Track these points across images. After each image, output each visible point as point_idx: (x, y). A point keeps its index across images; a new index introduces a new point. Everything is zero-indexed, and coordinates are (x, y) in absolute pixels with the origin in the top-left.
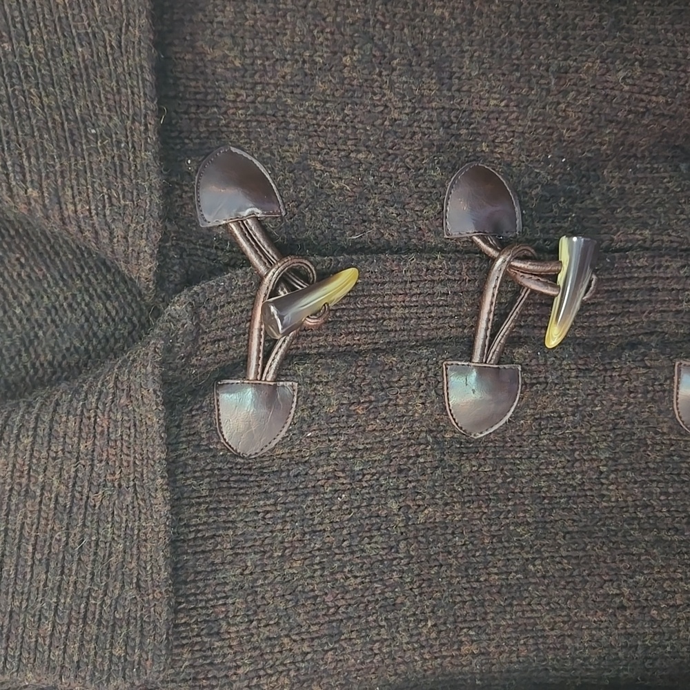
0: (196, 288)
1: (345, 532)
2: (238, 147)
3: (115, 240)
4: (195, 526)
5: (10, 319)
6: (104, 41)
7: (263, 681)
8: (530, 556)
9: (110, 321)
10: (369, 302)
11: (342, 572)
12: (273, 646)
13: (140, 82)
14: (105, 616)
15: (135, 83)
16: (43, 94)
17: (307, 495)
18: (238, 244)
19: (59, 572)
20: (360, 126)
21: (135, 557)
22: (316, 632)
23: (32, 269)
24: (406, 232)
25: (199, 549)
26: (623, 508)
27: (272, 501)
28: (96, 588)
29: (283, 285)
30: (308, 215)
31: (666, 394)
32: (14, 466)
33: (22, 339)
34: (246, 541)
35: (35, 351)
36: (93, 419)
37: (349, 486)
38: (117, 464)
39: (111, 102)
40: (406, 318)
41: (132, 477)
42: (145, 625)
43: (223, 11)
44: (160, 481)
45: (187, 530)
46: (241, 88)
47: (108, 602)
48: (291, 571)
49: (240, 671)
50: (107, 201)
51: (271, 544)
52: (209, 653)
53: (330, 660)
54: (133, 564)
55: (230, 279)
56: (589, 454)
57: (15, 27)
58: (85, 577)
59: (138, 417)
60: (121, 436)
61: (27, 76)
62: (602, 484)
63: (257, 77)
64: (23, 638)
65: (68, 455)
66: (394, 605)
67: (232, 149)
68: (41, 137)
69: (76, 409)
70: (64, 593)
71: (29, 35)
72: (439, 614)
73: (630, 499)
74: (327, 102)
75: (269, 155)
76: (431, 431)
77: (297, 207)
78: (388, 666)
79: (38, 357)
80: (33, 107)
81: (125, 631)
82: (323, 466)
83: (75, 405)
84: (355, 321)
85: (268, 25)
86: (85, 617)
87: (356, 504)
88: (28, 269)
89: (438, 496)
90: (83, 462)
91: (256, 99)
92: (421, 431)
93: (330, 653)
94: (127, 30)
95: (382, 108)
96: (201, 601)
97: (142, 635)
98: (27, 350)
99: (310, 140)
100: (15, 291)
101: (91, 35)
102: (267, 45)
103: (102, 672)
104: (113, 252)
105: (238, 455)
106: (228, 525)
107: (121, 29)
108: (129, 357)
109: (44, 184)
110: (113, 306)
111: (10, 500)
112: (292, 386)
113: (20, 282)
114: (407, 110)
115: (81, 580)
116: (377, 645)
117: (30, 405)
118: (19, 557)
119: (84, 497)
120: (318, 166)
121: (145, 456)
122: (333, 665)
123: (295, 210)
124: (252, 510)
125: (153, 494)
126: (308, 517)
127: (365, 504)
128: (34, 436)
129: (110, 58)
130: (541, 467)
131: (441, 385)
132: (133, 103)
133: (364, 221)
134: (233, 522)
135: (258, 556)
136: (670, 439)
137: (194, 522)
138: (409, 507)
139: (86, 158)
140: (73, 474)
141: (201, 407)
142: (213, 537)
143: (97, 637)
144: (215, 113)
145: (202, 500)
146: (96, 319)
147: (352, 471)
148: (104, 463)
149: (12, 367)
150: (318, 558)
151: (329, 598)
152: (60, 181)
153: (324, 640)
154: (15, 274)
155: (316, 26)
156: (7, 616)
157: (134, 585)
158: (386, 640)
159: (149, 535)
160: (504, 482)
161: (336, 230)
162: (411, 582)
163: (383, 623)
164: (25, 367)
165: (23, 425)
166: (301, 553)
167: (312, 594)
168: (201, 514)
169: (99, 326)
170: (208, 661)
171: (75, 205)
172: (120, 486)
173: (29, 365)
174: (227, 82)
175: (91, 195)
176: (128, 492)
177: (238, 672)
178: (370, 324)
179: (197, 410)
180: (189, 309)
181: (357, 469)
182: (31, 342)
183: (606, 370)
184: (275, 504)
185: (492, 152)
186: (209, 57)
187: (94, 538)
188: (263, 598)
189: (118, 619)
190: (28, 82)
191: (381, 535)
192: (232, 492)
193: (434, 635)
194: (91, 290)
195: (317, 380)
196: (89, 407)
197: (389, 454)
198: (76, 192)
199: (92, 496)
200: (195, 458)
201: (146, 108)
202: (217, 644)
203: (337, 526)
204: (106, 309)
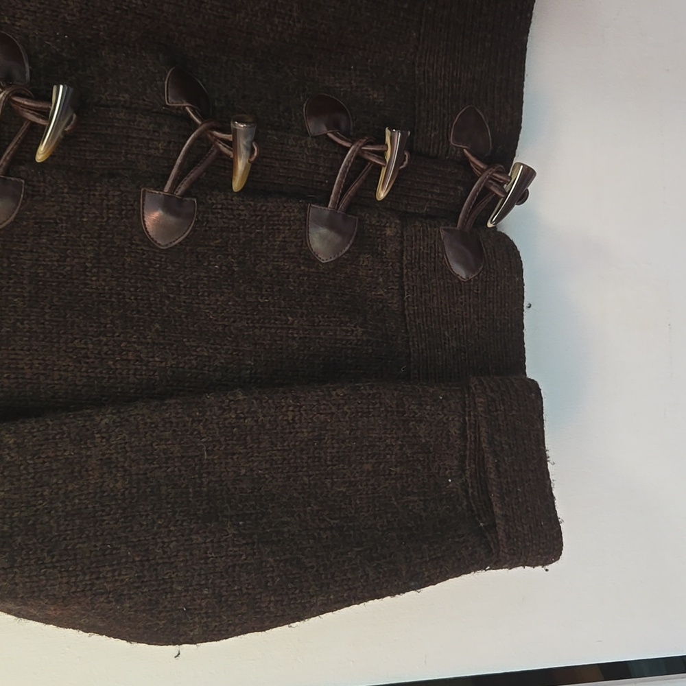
8: (20, 318)
26: (101, 294)
31: (135, 212)
56: (78, 253)
62: (87, 276)
73: (107, 288)
130: (40, 259)
136: (142, 249)
160: (8, 266)
183: (90, 190)
185: (14, 25)
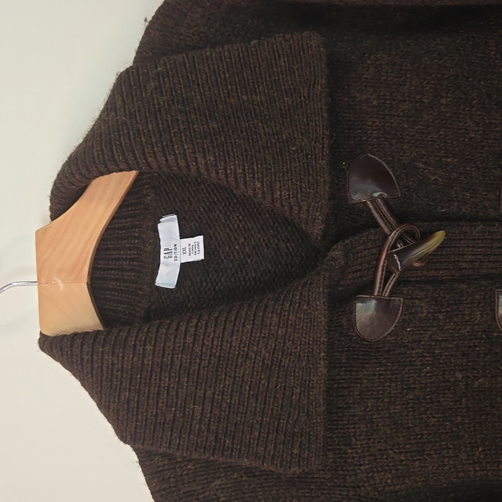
0: (347, 241)
1: (428, 389)
2: (372, 154)
3: (302, 212)
4: (337, 380)
5: (232, 252)
6: (300, 93)
7: (375, 475)
9: (289, 254)
10: (450, 251)
11: (426, 414)
12: (382, 455)
13: (320, 118)
14: (289, 430)
15: (317, 119)
16: (265, 126)
17: (406, 366)
18: (372, 214)
19: (263, 403)
20: (449, 141)
21: (306, 397)
22: (409, 448)
23: (246, 223)
24: (475, 208)
25: (340, 394)
27: (384, 368)
28: (284, 413)
29: (400, 241)
30: (415, 196)
32: (241, 341)
33: (239, 264)
34: (368, 391)
35: (246, 271)
36: (287, 317)
37: (431, 362)
38: (299, 343)
39: (303, 131)
40: (473, 262)
41: (306, 351)
42: (312, 437)
43: (367, 71)
44: (323, 354)
45: (333, 382)
46: (377, 118)
47: (291, 422)
48: (395, 411)
49: (362, 468)
50: (299, 189)
51: (383, 394)
52: (344, 455)
53: (417, 466)
54: (306, 402)
55: (367, 235)
57: (249, 86)
58: (278, 407)
59: (312, 316)
60: (303, 327)
61: (256, 115)
63: (386, 111)
64: (242, 439)
65: (271, 336)
66: (458, 436)
67: (370, 155)
68: (264, 152)
69: (277, 310)
70: (265, 415)
71: (257, 90)
72: (487, 443)
74: (429, 126)
75: (391, 158)
76: (485, 331)
77: (408, 191)
78: (452, 472)
79: (247, 274)
80: (260, 135)
81: (300, 440)
82: (416, 349)
83: (277, 308)
84: (441, 262)
85: (395, 80)
86: (277, 430)
87: (436, 373)
88: (243, 223)
89: (488, 371)
90: (279, 340)
91: (385, 124)
92: (479, 331)
93: (417, 462)
94: (314, 87)
95: (464, 131)
96: (341, 424)
97: (309, 443)
98: (241, 270)
99: (417, 150)
100: (236, 235)
101: (292, 90)
102: (394, 92)
103: (287, 462)
104: (299, 218)
105: (364, 340)
106: (357, 381)
107: (310, 86)
108: (308, 281)
109: (265, 180)
110: (291, 246)
111: (237, 360)
112: (400, 300)
113: (238, 231)
114: (480, 133)
115: (275, 408)
116: (446, 459)
117: (250, 306)
118: (241, 392)
119: (279, 361)
120: (422, 166)
121: (315, 339)
122: (419, 469)
123: (406, 193)
124: (372, 373)
125: (318, 361)
126: (406, 379)
127: (441, 373)
128: (253, 324)
129: (303, 104)
131: (493, 304)
132: (316, 131)
133: (450, 201)
134: (361, 379)
135: (374, 401)
137: (337, 377)
138: (468, 377)
139: (288, 164)
140: (273, 347)
141: (345, 310)
142: (348, 387)
143: (284, 442)
144: (359, 133)
145: (342, 365)
146: (281, 253)
147: (434, 353)
148: (291, 342)
149: (232, 280)
150: (411, 404)
151: (417, 429)
152: (273, 177)
153: (414, 454)
154: (236, 226)
155: (425, 79)
156: (234, 425)
157: (305, 414)
158: (452, 456)
159: (315, 385)
161: (432, 205)
162: (469, 423)
163: (451, 446)
164: (240, 280)
165: (247, 318)
166: (401, 401)
167: (407, 425)
168: (342, 374)
169: (283, 257)
170: (344, 460)
171: (281, 192)
172: (299, 355)
173: (242, 279)
174: (368, 114)
175: (290, 186)
176: (304, 360)
177: (361, 468)
178: (450, 264)
179: (342, 312)
180: (343, 254)
181: (437, 352)
182: (244, 266)
184: (385, 371)
186: (358, 99)
187: (283, 385)
188: (377, 426)
189: (297, 432)
190: (257, 119)
191: (450, 393)
192: (360, 361)
193: (482, 456)
194: (279, 235)
195: (414, 297)
196: (285, 309)
197: (457, 344)
198: (282, 185)
199: (283, 360)
200: (339, 340)
201: (323, 134)
202: (349, 451)
203: (423, 386)
204: (287, 247)
